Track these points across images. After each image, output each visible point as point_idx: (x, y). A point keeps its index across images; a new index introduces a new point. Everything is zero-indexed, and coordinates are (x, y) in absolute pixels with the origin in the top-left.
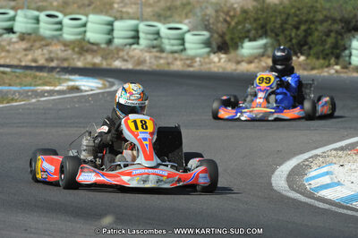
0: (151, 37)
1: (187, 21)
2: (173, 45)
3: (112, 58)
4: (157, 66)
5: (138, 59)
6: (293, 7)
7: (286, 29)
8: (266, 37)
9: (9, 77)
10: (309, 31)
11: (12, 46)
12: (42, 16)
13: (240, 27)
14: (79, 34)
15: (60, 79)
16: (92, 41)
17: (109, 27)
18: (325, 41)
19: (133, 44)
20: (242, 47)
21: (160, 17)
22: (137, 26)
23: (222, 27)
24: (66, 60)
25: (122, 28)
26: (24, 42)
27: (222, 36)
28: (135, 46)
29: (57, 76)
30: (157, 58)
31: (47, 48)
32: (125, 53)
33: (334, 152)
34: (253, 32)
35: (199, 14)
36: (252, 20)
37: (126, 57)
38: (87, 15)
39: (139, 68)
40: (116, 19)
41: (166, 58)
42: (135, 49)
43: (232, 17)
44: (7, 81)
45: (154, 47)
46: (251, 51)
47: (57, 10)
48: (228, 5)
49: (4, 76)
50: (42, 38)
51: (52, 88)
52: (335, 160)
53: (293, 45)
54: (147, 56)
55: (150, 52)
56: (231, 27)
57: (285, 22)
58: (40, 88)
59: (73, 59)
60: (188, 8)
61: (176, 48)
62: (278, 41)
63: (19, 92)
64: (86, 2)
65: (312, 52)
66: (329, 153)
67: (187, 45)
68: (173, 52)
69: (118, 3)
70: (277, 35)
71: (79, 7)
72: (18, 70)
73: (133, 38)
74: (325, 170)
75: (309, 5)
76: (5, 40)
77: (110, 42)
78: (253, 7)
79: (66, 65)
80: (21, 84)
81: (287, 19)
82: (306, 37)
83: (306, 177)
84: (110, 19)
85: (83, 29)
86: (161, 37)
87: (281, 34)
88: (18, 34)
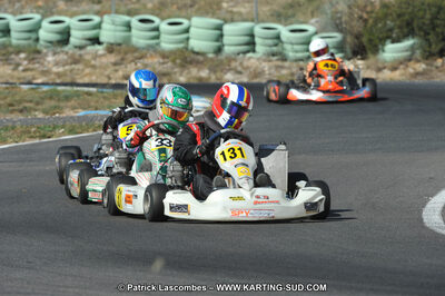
0: (270, 42)
1: (313, 21)
2: (297, 52)
3: (222, 70)
4: (279, 77)
5: (257, 67)
7: (437, 26)
8: (413, 37)
9: (95, 99)
11: (98, 59)
12: (134, 21)
13: (380, 25)
14: (180, 42)
16: (196, 49)
17: (218, 32)
19: (248, 52)
20: (383, 51)
21: (279, 17)
22: (252, 29)
23: (357, 26)
24: (165, 74)
25: (233, 32)
26: (113, 55)
27: (358, 37)
28: (250, 55)
30: (278, 68)
31: (142, 61)
32: (237, 64)
34: (396, 31)
35: (329, 12)
36: (394, 15)
37: (239, 69)
38: (189, 19)
39: (256, 81)
40: (226, 22)
41: (289, 68)
42: (250, 58)
43: (370, 13)
44: (92, 104)
45: (273, 55)
46: (396, 55)
47: (152, 14)
49: (89, 98)
50: (136, 49)
54: (266, 66)
55: (270, 61)
56: (369, 25)
57: (434, 17)
59: (175, 73)
60: (315, 4)
61: (300, 55)
62: (428, 40)
64: (188, 2)
68: (297, 60)
69: (227, 2)
70: (427, 34)
71: (179, 9)
72: (105, 90)
73: (247, 44)
76: (88, 54)
77: (219, 50)
79: (165, 80)
80: (110, 107)
81: (438, 13)
84: (218, 22)
85: (185, 36)
86: (282, 42)
87: (431, 32)
88: (105, 45)
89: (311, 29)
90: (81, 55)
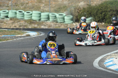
0: (53, 18)
1: (65, 12)
2: (60, 20)
3: (41, 25)
4: (56, 27)
5: (50, 24)
6: (100, 7)
7: (98, 14)
8: (91, 17)
9: (7, 32)
10: (105, 15)
11: (8, 22)
12: (17, 12)
13: (82, 14)
14: (30, 17)
15: (23, 32)
16: (34, 19)
17: (39, 15)
18: (111, 18)
19: (48, 20)
21: (56, 11)
22: (49, 14)
23: (77, 14)
24: (25, 26)
25: (44, 15)
26: (12, 21)
27: (77, 17)
28: (48, 21)
29: (23, 31)
30: (55, 25)
31: (19, 22)
32: (45, 23)
33: (114, 54)
34: (87, 15)
35: (69, 10)
36: (86, 11)
37: (45, 25)
38: (32, 11)
39: (50, 28)
40: (42, 12)
41: (58, 25)
42: (48, 22)
43: (80, 11)
44: (6, 33)
45: (54, 21)
47: (22, 10)
48: (79, 7)
49: (5, 32)
50: (18, 19)
51: (21, 35)
52: (114, 57)
53: (100, 19)
54: (52, 24)
55: (53, 23)
56: (80, 14)
57: (97, 12)
58: (17, 36)
59: (28, 26)
60: (66, 8)
61: (61, 21)
62: (95, 18)
63: (10, 37)
64: (32, 7)
65: (106, 21)
66: (112, 54)
67: (65, 20)
68: (61, 23)
69: (42, 7)
70: (95, 16)
71: (29, 9)
72: (10, 30)
73: (48, 18)
74: (111, 60)
75: (105, 6)
76: (5, 20)
77: (40, 20)
78: (87, 7)
79: (25, 28)
80: (11, 34)
81: (98, 11)
82: (104, 16)
83: (105, 62)
84: (39, 12)
86: (57, 18)
87: (96, 16)
88: (9, 18)
89: (64, 14)
90: (3, 21)
